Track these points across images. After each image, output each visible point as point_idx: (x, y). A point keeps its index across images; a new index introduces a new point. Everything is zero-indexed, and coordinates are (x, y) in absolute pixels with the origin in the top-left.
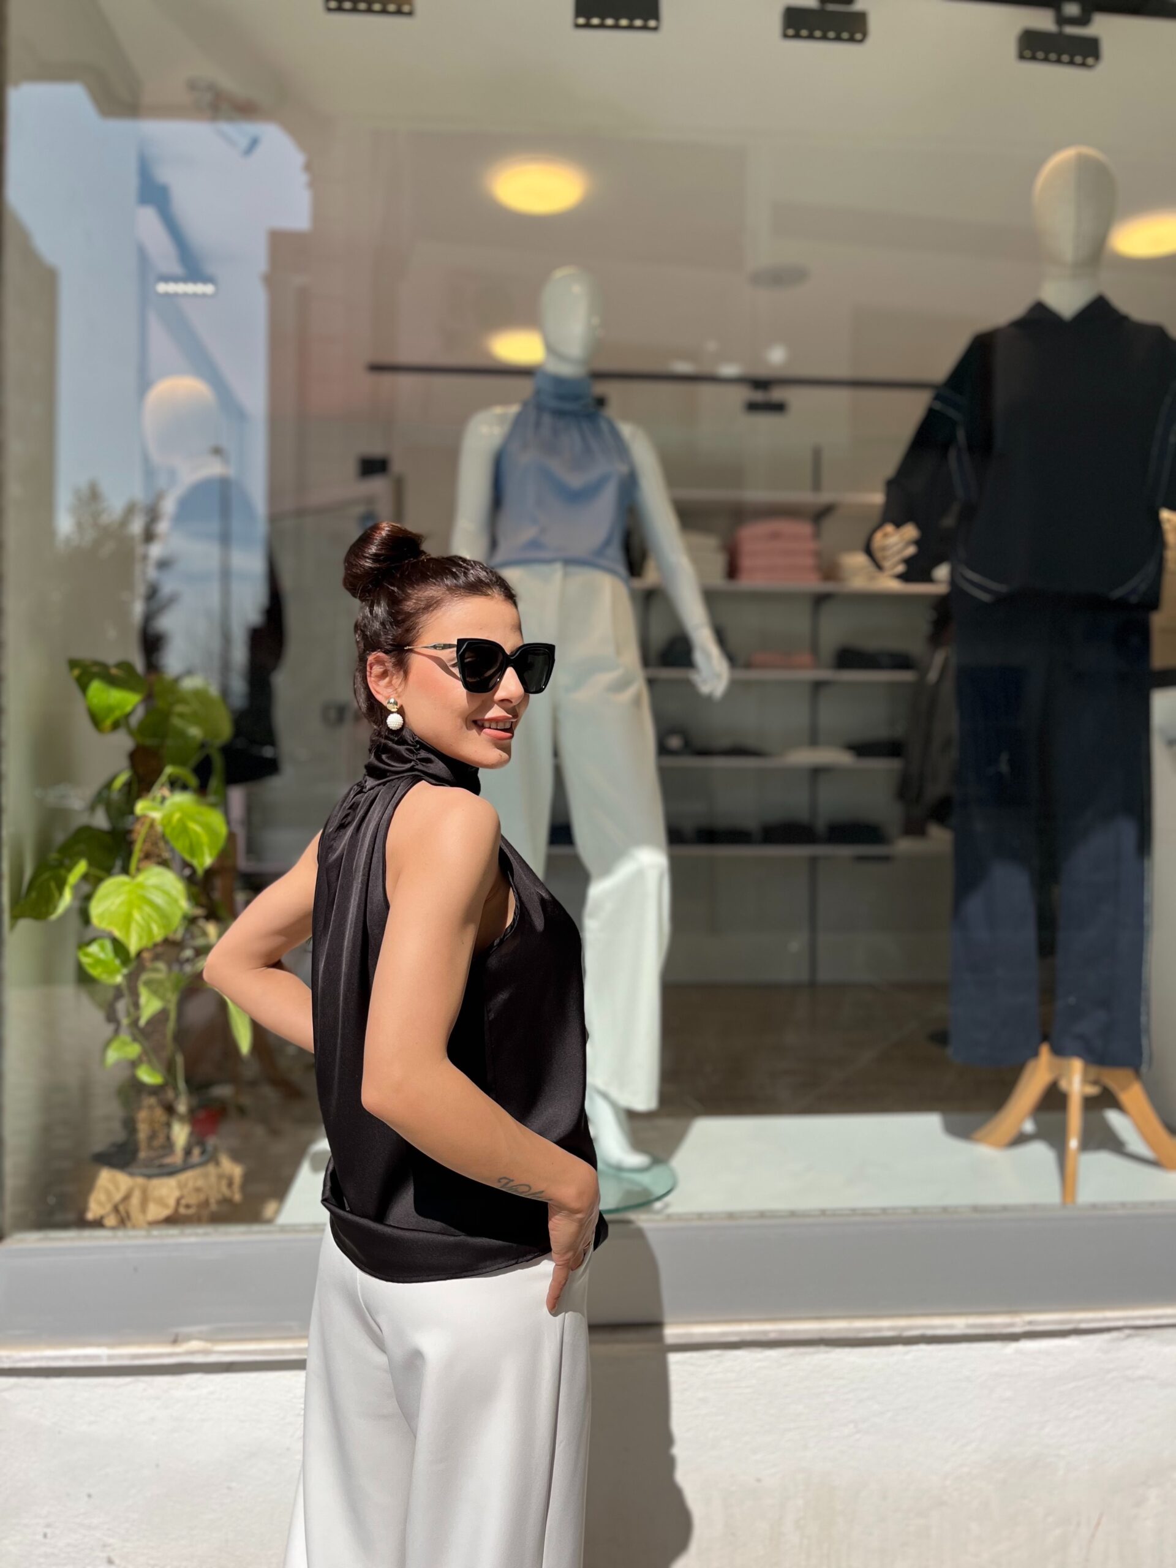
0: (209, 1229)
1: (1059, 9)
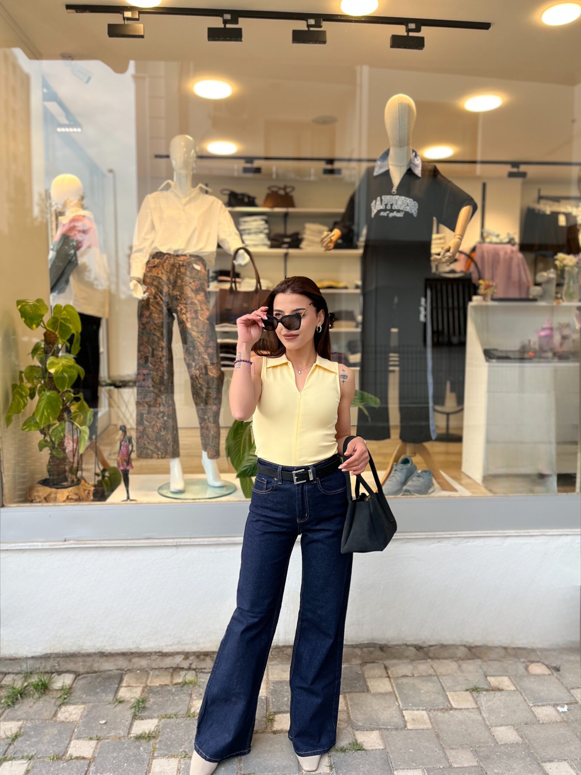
1: (407, 26)
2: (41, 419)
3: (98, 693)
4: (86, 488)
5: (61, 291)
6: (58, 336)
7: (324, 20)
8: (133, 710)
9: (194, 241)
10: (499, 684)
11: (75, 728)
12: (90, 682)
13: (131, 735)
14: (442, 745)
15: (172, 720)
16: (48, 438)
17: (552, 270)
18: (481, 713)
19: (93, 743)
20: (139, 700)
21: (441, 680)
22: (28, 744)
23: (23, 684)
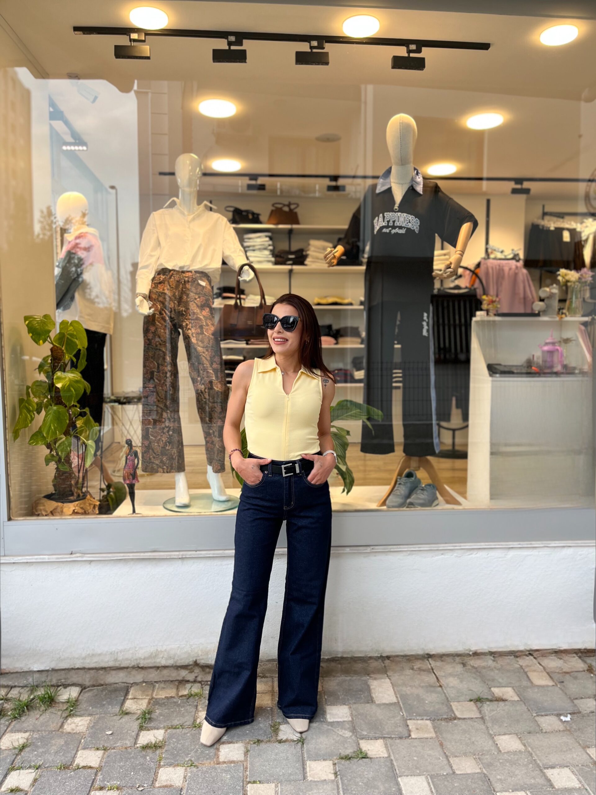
1: (408, 47)
2: (48, 433)
3: (104, 705)
4: (91, 502)
5: (66, 308)
6: (65, 351)
7: (327, 42)
8: (140, 721)
9: (199, 258)
10: (503, 695)
11: (82, 738)
12: (96, 695)
13: (138, 745)
14: (445, 753)
15: (178, 730)
16: (54, 453)
17: (555, 285)
18: (484, 722)
19: (100, 753)
20: (145, 712)
21: (445, 691)
22: (35, 755)
23: (29, 697)
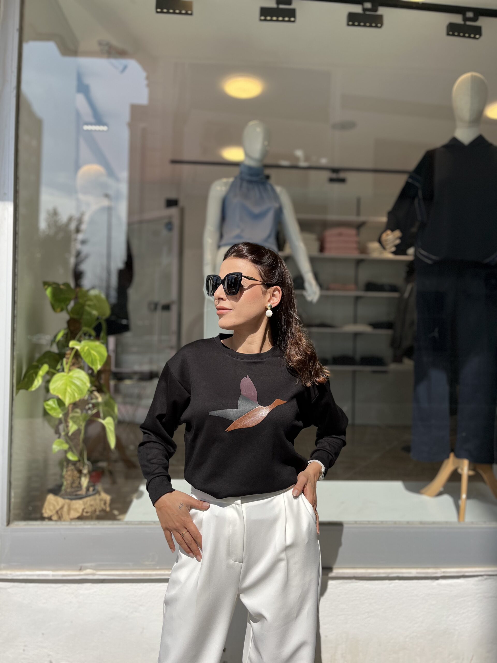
0: (96, 522)
1: (464, 15)
7: (380, 5)
